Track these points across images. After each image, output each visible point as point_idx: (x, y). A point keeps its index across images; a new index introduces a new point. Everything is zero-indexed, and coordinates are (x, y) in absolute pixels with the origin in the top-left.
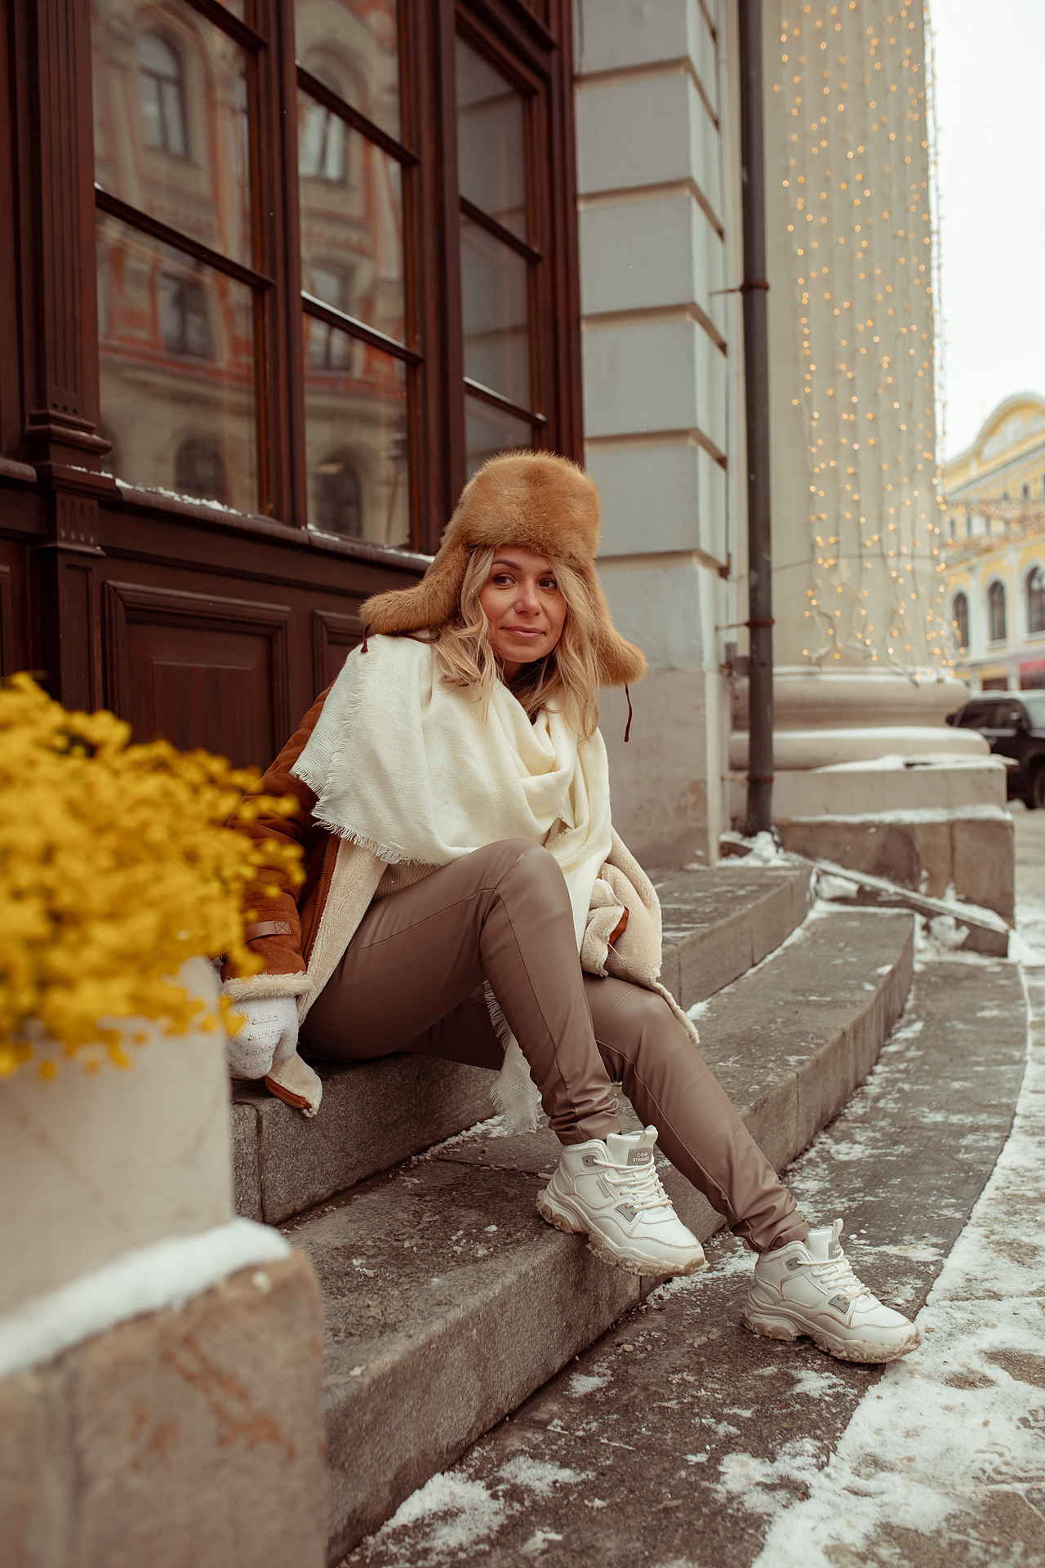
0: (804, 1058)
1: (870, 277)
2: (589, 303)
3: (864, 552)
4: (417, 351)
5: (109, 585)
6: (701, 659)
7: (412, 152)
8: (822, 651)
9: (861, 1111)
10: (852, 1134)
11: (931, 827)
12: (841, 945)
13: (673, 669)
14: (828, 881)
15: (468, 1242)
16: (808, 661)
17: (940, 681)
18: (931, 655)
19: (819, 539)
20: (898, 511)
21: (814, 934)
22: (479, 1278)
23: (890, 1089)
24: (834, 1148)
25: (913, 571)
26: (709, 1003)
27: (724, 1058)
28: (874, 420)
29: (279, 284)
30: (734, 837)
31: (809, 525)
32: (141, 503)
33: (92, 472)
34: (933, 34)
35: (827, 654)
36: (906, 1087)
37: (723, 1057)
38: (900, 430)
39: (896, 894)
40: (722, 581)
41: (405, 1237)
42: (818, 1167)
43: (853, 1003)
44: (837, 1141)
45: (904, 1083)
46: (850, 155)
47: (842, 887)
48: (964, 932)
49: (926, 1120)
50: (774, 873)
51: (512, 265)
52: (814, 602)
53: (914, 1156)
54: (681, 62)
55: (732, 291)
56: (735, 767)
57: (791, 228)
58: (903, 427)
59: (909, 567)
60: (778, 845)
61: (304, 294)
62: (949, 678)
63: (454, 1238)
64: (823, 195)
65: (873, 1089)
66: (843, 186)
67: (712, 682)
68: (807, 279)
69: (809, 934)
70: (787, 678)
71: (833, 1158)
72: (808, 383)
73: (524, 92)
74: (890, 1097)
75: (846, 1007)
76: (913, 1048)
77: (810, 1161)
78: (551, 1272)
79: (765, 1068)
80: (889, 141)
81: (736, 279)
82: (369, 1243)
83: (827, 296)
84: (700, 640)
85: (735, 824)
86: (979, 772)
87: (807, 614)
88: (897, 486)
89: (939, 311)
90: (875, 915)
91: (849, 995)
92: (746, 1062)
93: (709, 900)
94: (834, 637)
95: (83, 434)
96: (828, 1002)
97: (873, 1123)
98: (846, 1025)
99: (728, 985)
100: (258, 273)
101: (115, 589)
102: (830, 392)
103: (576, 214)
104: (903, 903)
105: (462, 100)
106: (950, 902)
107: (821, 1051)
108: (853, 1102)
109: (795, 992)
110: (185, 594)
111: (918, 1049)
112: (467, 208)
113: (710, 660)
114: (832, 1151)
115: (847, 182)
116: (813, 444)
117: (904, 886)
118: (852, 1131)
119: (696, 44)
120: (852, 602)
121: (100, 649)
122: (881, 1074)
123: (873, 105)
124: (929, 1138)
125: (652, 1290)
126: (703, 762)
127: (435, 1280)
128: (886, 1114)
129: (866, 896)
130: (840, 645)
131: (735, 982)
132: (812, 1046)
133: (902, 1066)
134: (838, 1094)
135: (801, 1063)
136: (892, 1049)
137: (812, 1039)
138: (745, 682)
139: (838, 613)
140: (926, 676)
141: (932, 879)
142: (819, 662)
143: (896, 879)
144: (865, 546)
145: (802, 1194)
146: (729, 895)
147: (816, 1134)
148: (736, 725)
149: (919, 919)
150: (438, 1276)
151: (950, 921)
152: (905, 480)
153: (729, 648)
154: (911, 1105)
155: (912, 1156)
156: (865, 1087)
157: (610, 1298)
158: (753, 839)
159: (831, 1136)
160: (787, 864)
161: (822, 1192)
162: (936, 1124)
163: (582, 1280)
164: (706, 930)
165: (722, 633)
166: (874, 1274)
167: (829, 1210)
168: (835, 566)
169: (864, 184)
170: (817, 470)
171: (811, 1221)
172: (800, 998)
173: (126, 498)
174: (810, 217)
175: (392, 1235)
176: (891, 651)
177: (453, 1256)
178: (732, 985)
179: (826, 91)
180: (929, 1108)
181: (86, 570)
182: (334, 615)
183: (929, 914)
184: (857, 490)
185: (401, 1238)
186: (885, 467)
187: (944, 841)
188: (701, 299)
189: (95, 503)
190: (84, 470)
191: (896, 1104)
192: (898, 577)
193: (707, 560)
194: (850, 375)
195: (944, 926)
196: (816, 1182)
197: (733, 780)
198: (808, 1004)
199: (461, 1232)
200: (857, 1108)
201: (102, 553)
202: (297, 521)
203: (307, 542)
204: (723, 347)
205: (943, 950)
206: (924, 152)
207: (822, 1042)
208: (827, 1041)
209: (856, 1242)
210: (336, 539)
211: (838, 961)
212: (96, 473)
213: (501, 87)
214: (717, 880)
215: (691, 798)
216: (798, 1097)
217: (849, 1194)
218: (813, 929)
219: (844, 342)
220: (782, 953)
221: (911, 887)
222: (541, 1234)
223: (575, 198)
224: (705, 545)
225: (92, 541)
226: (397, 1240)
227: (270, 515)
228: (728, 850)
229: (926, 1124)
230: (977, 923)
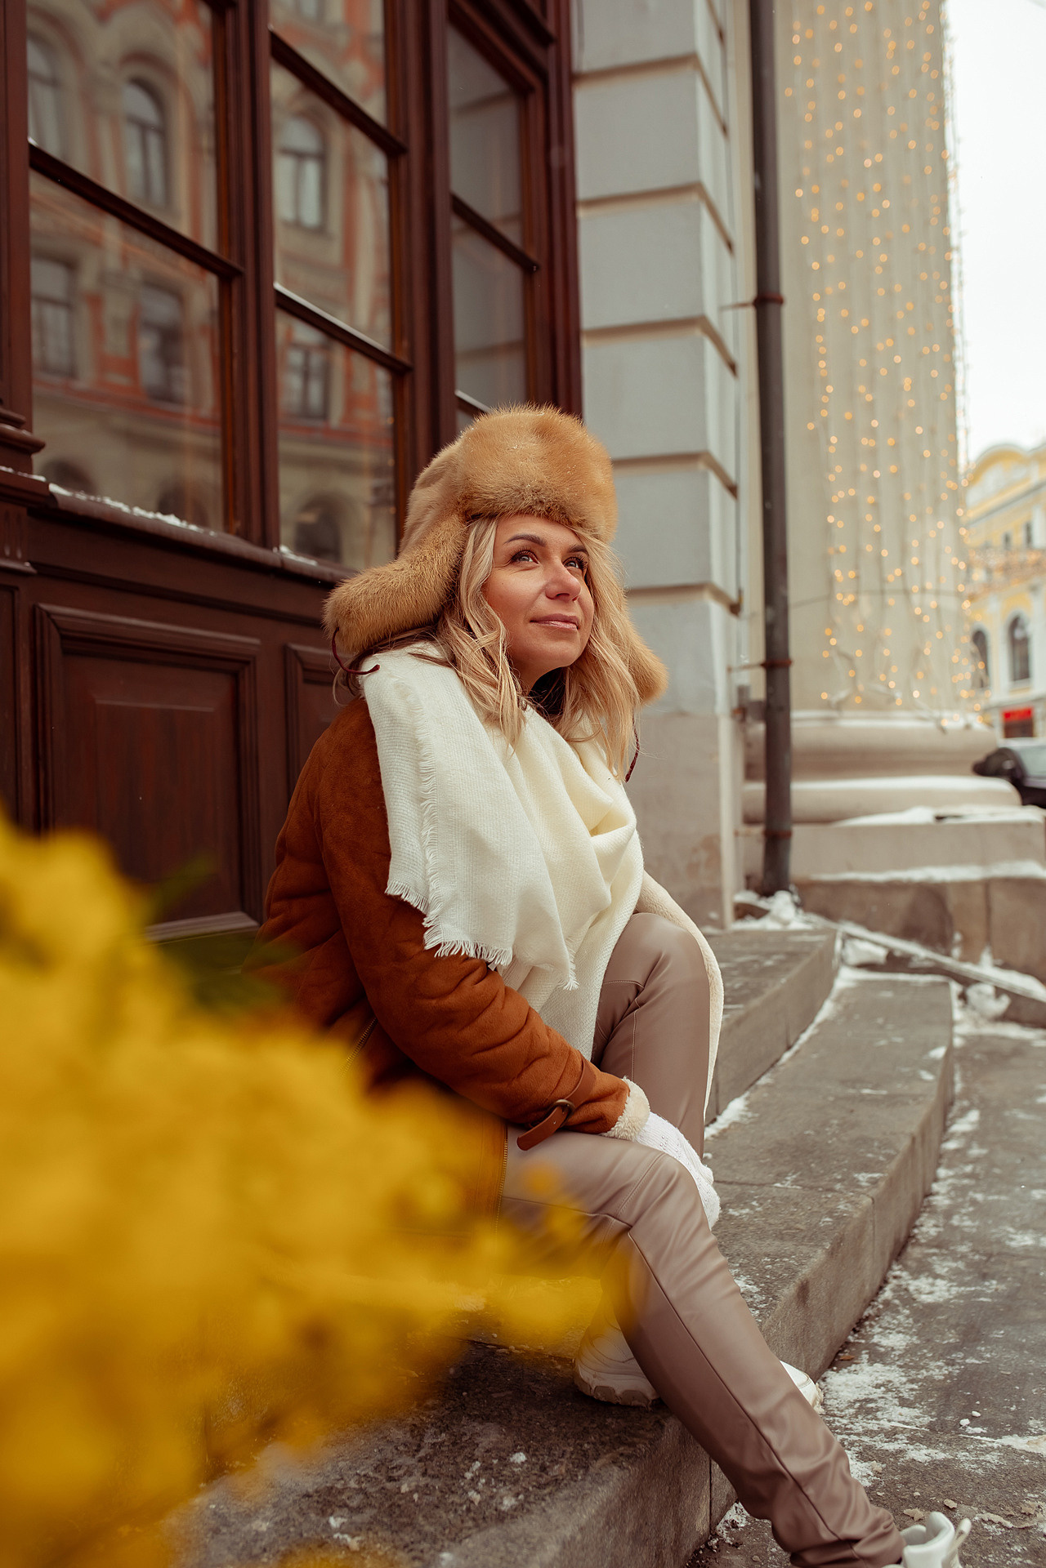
0: (876, 1175)
1: (890, 293)
2: (590, 317)
3: (887, 587)
4: (404, 358)
5: (41, 609)
6: (714, 702)
7: (400, 139)
8: (842, 694)
9: (933, 1232)
10: (930, 1264)
11: (965, 886)
12: (880, 1021)
13: (682, 714)
14: (854, 947)
15: (488, 1483)
16: (828, 705)
17: (968, 727)
18: (958, 699)
19: (838, 574)
20: (922, 544)
21: (846, 1007)
22: (509, 1552)
23: (960, 1200)
24: (913, 1285)
25: (938, 609)
26: (747, 1099)
27: (780, 1176)
28: (896, 446)
29: (249, 272)
30: (749, 897)
31: (826, 559)
32: (80, 513)
33: (20, 474)
34: (951, 40)
35: (847, 698)
36: (979, 1197)
37: (778, 1175)
38: (922, 457)
39: (927, 959)
40: (733, 619)
41: (401, 1472)
42: (898, 1312)
43: (915, 1098)
44: (916, 1274)
45: (975, 1192)
46: (868, 163)
47: (869, 953)
48: (1003, 1003)
49: (1013, 1244)
50: (799, 939)
51: (506, 274)
52: (833, 642)
53: (1012, 1296)
54: (689, 60)
55: (744, 305)
56: (749, 821)
57: (805, 240)
58: (927, 453)
59: (933, 604)
60: (798, 905)
61: (278, 286)
62: (978, 724)
63: (469, 1475)
64: (839, 206)
65: (941, 1201)
66: (860, 196)
67: (725, 728)
68: (823, 294)
69: (840, 1007)
70: (805, 724)
71: (914, 1300)
72: (825, 406)
73: (520, 90)
74: (963, 1211)
75: (907, 1104)
76: (975, 1145)
77: (887, 1303)
78: (604, 1528)
79: (831, 1190)
80: (907, 150)
81: (749, 292)
82: (353, 1484)
83: (844, 313)
84: (712, 681)
85: (749, 883)
86: (1016, 825)
87: (826, 654)
88: (921, 516)
89: (961, 332)
90: (906, 984)
91: (906, 1087)
92: (807, 1182)
93: (735, 973)
94: (854, 680)
95: (9, 428)
96: (885, 1096)
97: (952, 1248)
98: (914, 1129)
99: (763, 1074)
100: (224, 258)
101: (49, 614)
102: (848, 415)
103: (575, 221)
104: (936, 969)
105: (454, 101)
106: (986, 967)
107: (893, 1166)
108: (922, 1219)
109: (843, 1082)
110: (134, 622)
111: (981, 1145)
112: (460, 208)
113: (723, 705)
114: (911, 1288)
115: (865, 192)
116: (830, 470)
117: (935, 951)
118: (929, 1260)
119: (703, 42)
120: (873, 641)
121: (28, 685)
122: (945, 1179)
123: (891, 111)
124: (1024, 1270)
125: (722, 1516)
126: (716, 815)
127: (446, 1555)
128: (965, 1237)
129: (895, 962)
130: (861, 687)
131: (773, 1070)
132: (881, 1158)
133: (969, 1169)
134: (909, 1212)
135: (874, 1182)
136: (951, 1145)
137: (879, 1148)
138: (760, 728)
139: (859, 653)
140: (954, 721)
141: (966, 943)
142: (839, 706)
143: (927, 942)
144: (888, 582)
145: (887, 1354)
146: (756, 966)
147: (890, 1268)
148: (750, 773)
149: (956, 988)
150: (449, 1549)
151: (988, 989)
152: (929, 510)
153: (742, 691)
154: (990, 1222)
155: (1008, 1297)
156: (931, 1198)
157: (675, 1542)
158: (771, 899)
159: (905, 1268)
160: (809, 927)
161: (910, 1350)
162: (1026, 1248)
163: (641, 1527)
164: (741, 1013)
165: (734, 675)
166: (1005, 1484)
167: (926, 1379)
168: (855, 603)
169: (882, 194)
170: (835, 499)
171: (906, 1395)
172: (851, 1091)
173: (61, 505)
174: (825, 229)
175: (384, 1470)
176: (916, 694)
177: (468, 1510)
178: (769, 1074)
179: (842, 95)
180: (1013, 1226)
181: (12, 590)
182: (311, 649)
183: (966, 981)
184: (878, 519)
185: (396, 1474)
186: (908, 496)
187: (978, 900)
188: (711, 313)
189: (23, 511)
190: (10, 470)
191: (974, 1221)
192: (922, 614)
193: (719, 595)
194: (869, 398)
195: (981, 994)
196: (901, 1335)
197: (747, 835)
198: (863, 1099)
199: (478, 1464)
200: (928, 1228)
201: (31, 570)
202: (268, 539)
203: (278, 564)
204: (733, 367)
205: (981, 1022)
206: (941, 163)
207: (892, 1152)
208: (898, 1151)
209: (970, 1430)
210: (313, 563)
211: (883, 1042)
212: (25, 475)
213: (497, 85)
214: (737, 947)
215: (703, 855)
216: (874, 1227)
217: (945, 1353)
218: (844, 1001)
219: (863, 363)
220: (816, 1031)
221: (943, 951)
222: (586, 1468)
223: (574, 204)
224: (717, 579)
225: (19, 555)
226: (391, 1479)
227: (237, 534)
228: (744, 911)
229: (1014, 1249)
230: (1018, 992)
